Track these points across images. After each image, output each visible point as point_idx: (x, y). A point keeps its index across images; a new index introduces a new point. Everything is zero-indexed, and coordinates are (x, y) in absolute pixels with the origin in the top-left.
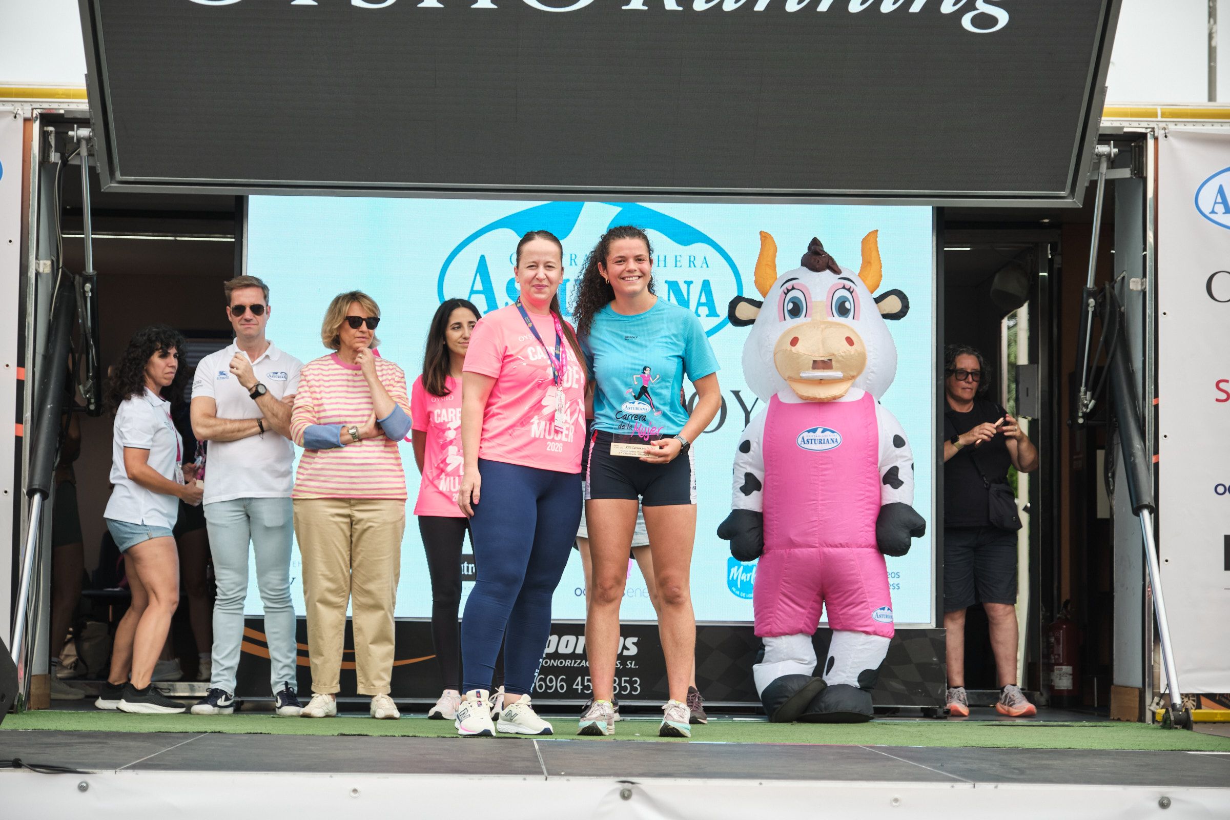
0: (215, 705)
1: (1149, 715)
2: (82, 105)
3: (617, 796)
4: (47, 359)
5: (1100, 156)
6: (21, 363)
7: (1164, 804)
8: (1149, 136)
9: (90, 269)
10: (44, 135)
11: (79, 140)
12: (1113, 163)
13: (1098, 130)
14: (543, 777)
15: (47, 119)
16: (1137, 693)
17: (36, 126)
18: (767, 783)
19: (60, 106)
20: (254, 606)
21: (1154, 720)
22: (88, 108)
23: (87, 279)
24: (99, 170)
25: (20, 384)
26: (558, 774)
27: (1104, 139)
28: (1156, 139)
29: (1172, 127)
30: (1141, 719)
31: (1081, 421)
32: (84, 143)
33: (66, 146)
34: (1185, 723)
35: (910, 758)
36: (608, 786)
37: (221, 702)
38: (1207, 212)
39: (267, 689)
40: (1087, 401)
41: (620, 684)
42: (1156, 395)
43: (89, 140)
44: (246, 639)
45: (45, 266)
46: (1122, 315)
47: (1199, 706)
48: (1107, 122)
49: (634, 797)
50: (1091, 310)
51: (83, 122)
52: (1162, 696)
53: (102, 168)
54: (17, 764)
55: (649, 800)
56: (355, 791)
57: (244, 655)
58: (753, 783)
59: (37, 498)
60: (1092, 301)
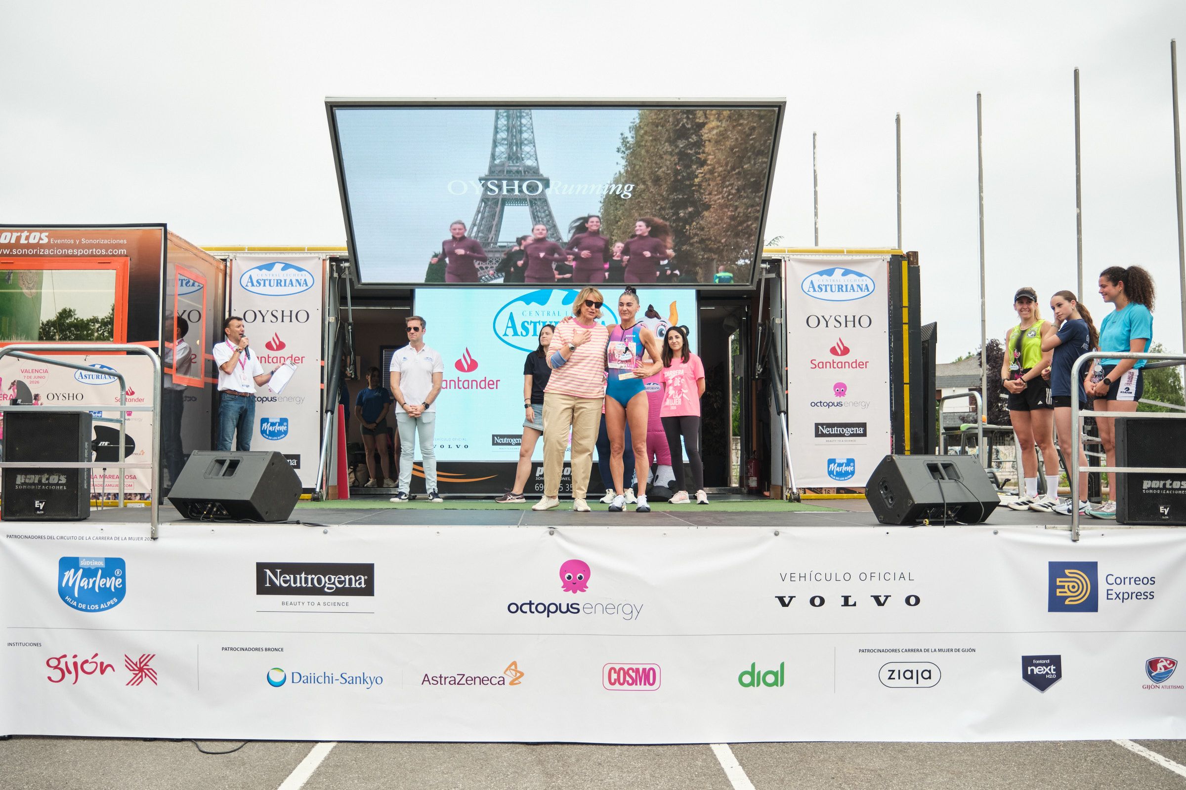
0: (400, 498)
1: (785, 497)
2: (345, 254)
3: (548, 534)
4: (334, 357)
5: (762, 268)
6: (323, 359)
7: (776, 534)
8: (783, 261)
9: (351, 320)
10: (331, 266)
11: (345, 268)
12: (769, 271)
13: (761, 257)
14: (515, 527)
15: (332, 259)
16: (780, 488)
17: (328, 262)
18: (610, 527)
19: (337, 254)
20: (418, 457)
21: (787, 499)
22: (347, 254)
23: (350, 324)
24: (353, 280)
25: (322, 368)
26: (524, 525)
27: (764, 261)
28: (785, 261)
29: (791, 257)
30: (782, 498)
31: (757, 377)
32: (347, 269)
33: (340, 270)
34: (798, 500)
35: (676, 516)
36: (544, 529)
37: (403, 497)
38: (806, 291)
39: (424, 491)
40: (759, 369)
41: (569, 487)
42: (787, 366)
43: (349, 268)
44: (414, 469)
45: (332, 319)
46: (773, 334)
47: (805, 493)
48: (765, 255)
49: (555, 534)
50: (760, 332)
51: (346, 260)
52: (790, 489)
53: (354, 279)
54: (298, 523)
55: (560, 535)
56: (438, 533)
57: (413, 476)
58: (605, 528)
59: (329, 413)
60: (760, 328)
